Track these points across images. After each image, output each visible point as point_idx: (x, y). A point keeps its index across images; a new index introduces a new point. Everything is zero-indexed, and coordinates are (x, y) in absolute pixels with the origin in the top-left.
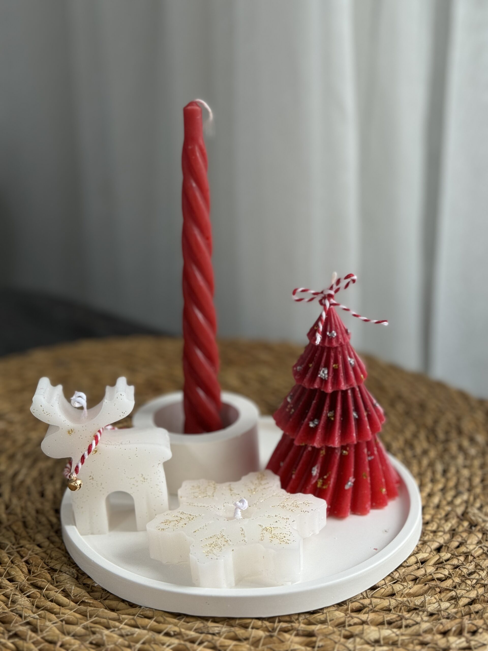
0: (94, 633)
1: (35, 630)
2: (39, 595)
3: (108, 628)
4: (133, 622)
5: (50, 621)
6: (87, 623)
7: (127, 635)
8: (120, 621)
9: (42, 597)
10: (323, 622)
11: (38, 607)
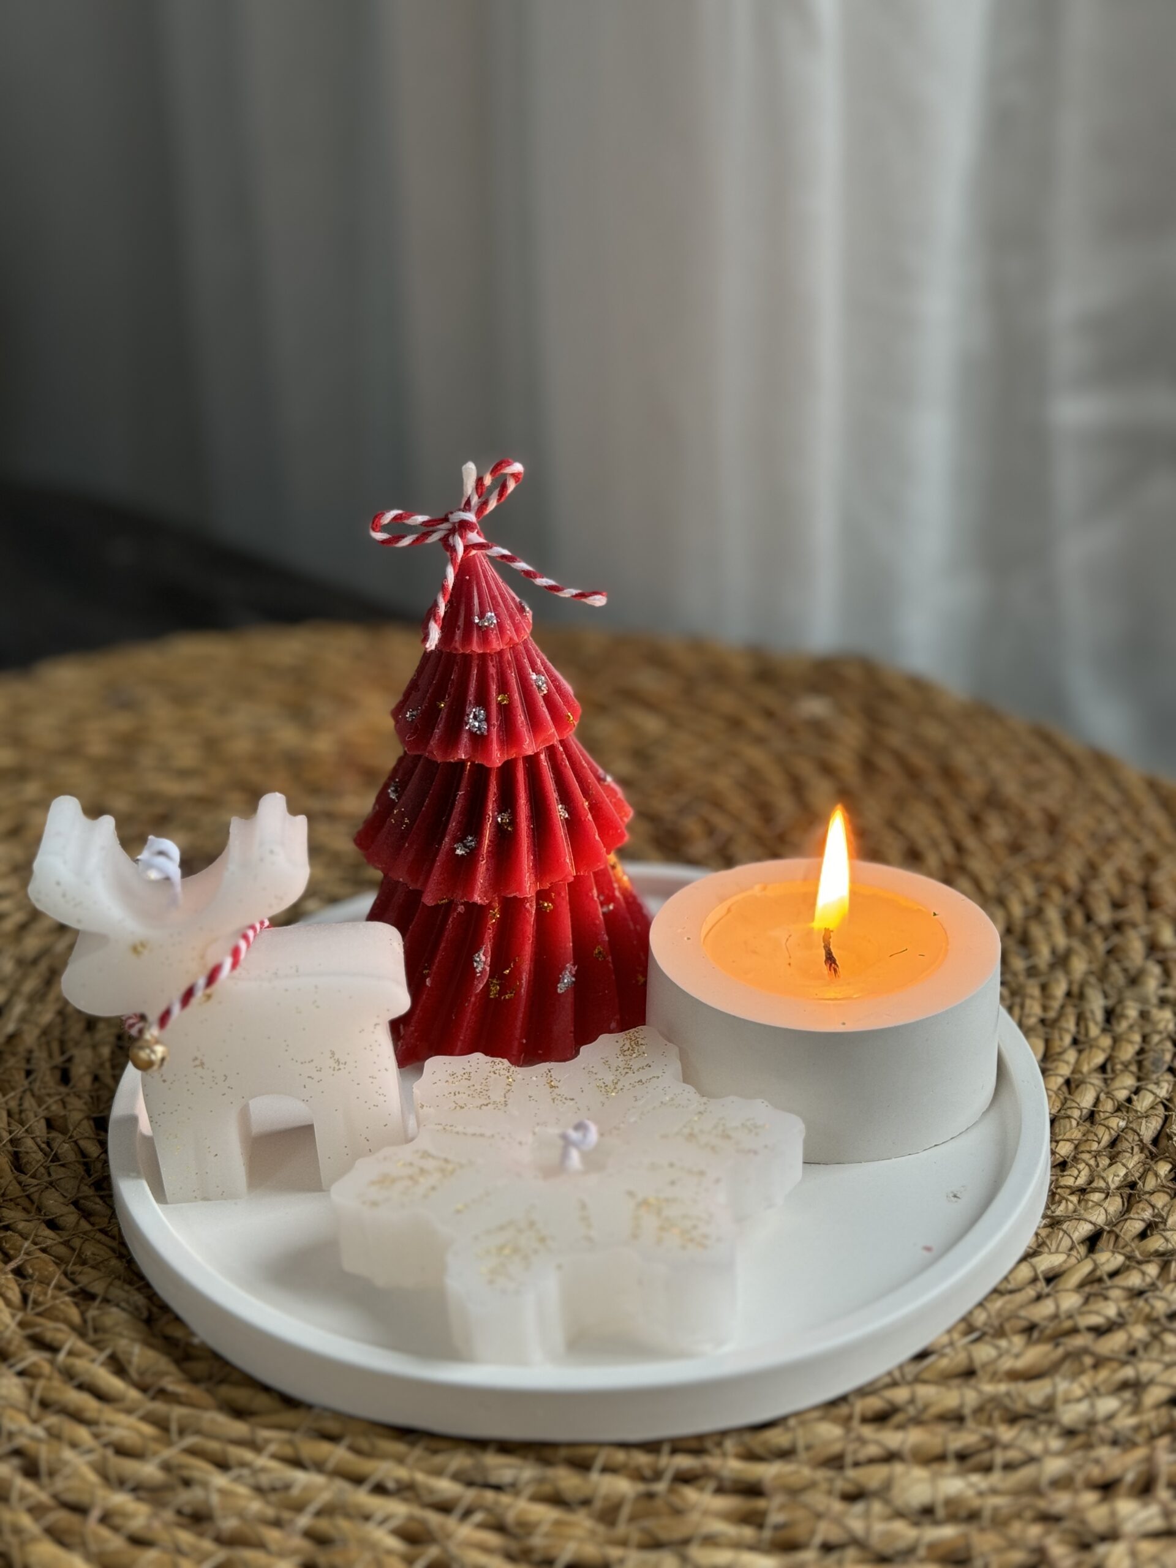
0: (187, 1483)
1: (31, 1471)
2: (46, 1368)
3: (223, 1465)
4: (288, 1451)
5: (74, 1445)
6: (169, 1453)
7: (274, 1489)
8: (255, 1446)
9: (56, 1375)
10: (785, 1454)
11: (44, 1404)
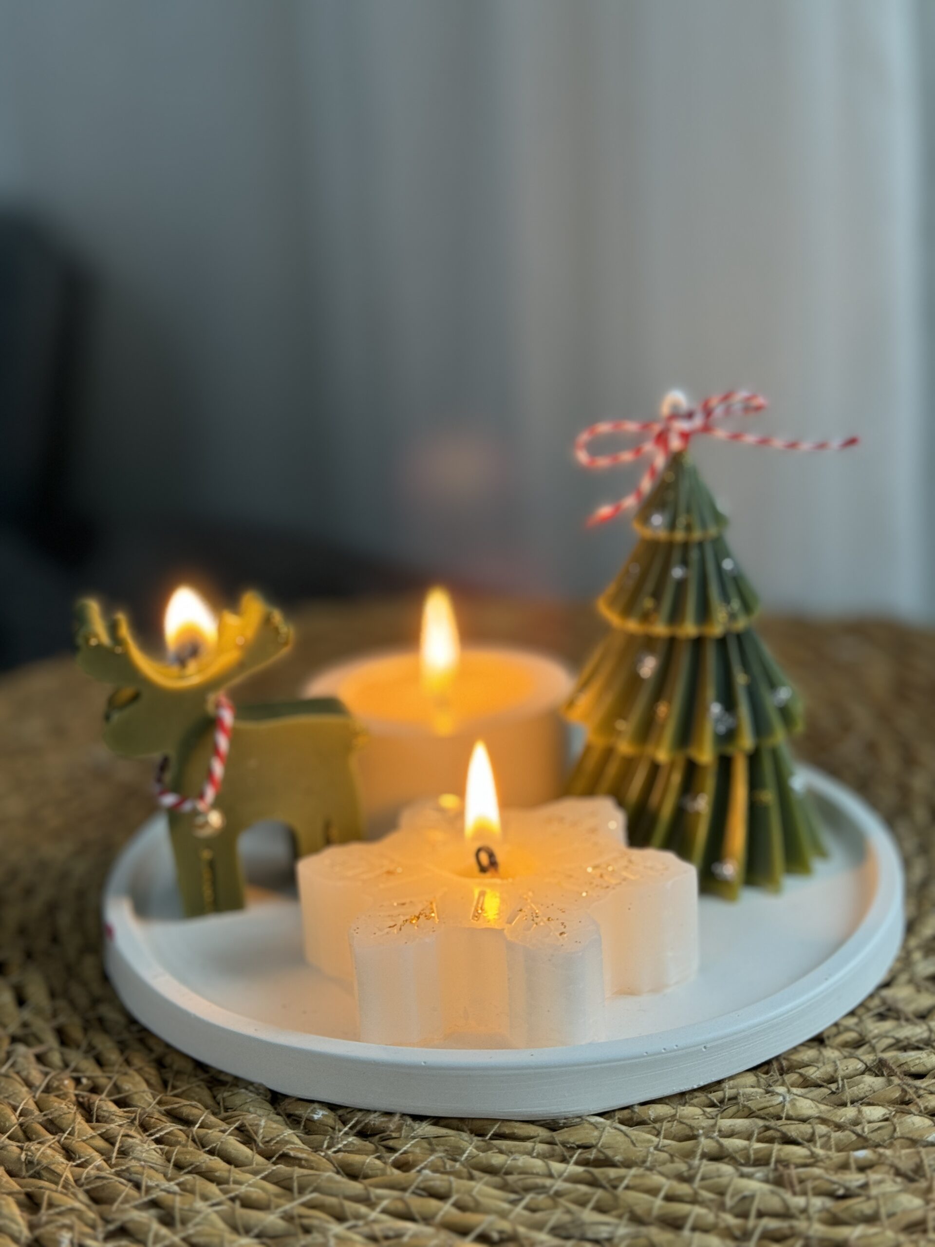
0: (307, 1230)
1: (167, 1220)
2: (182, 1137)
3: (340, 1218)
4: (400, 1206)
5: (205, 1198)
6: (292, 1206)
7: (387, 1238)
8: (367, 1201)
9: (190, 1143)
11: (179, 1167)
